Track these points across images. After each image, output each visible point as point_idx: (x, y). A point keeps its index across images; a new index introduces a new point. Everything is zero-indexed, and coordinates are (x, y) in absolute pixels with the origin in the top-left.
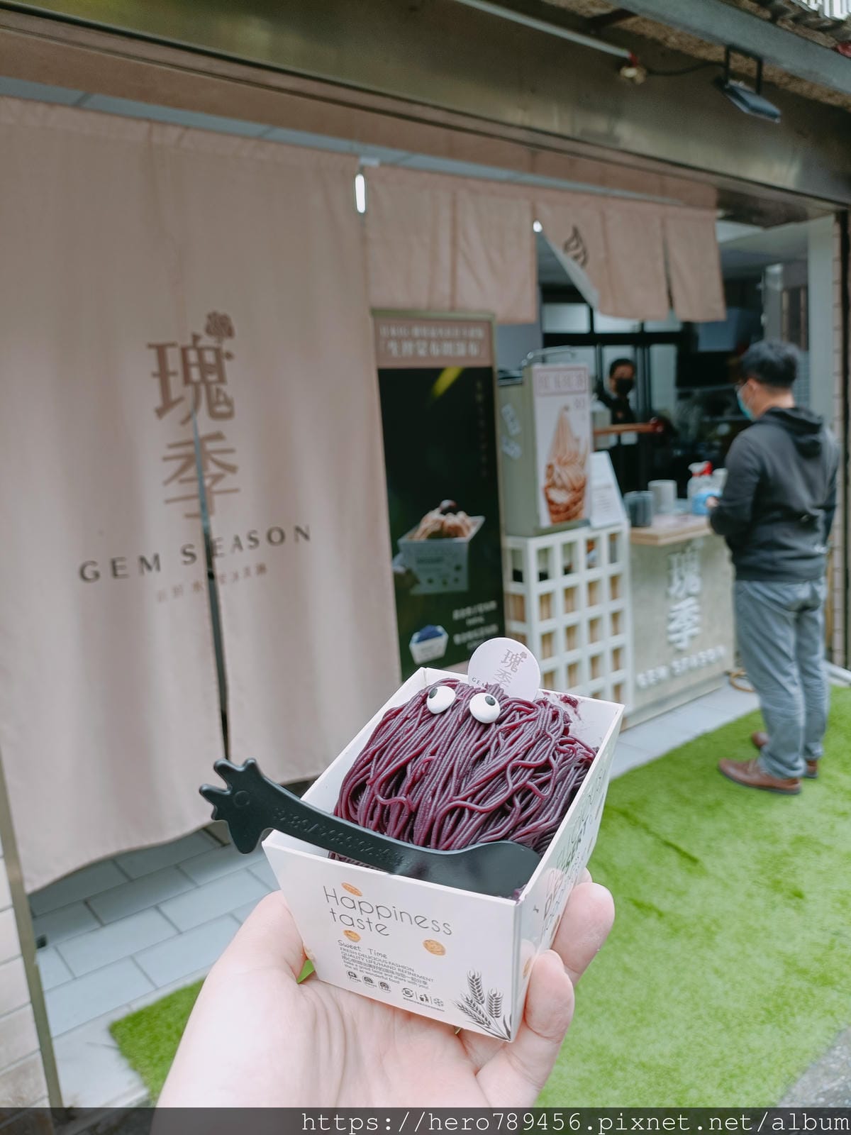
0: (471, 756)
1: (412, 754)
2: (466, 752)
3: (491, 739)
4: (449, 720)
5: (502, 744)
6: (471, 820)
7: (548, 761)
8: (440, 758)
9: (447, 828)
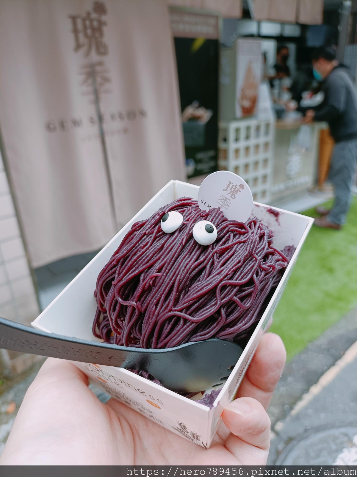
0: (190, 274)
1: (144, 267)
2: (185, 271)
3: (207, 259)
4: (176, 240)
5: (216, 263)
6: (185, 327)
7: (252, 278)
8: (165, 274)
9: (166, 330)
